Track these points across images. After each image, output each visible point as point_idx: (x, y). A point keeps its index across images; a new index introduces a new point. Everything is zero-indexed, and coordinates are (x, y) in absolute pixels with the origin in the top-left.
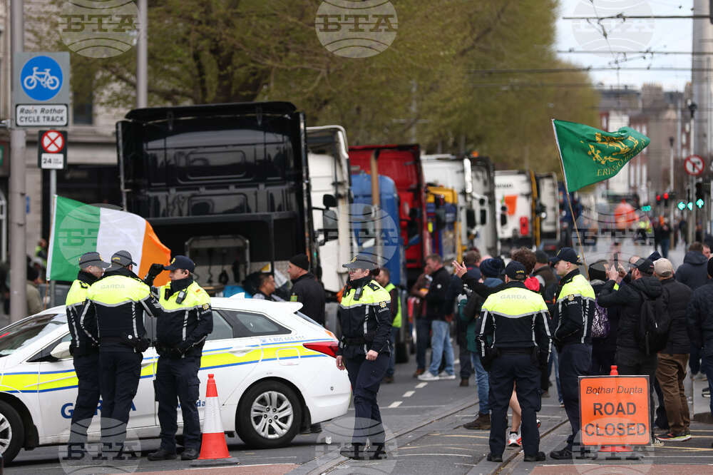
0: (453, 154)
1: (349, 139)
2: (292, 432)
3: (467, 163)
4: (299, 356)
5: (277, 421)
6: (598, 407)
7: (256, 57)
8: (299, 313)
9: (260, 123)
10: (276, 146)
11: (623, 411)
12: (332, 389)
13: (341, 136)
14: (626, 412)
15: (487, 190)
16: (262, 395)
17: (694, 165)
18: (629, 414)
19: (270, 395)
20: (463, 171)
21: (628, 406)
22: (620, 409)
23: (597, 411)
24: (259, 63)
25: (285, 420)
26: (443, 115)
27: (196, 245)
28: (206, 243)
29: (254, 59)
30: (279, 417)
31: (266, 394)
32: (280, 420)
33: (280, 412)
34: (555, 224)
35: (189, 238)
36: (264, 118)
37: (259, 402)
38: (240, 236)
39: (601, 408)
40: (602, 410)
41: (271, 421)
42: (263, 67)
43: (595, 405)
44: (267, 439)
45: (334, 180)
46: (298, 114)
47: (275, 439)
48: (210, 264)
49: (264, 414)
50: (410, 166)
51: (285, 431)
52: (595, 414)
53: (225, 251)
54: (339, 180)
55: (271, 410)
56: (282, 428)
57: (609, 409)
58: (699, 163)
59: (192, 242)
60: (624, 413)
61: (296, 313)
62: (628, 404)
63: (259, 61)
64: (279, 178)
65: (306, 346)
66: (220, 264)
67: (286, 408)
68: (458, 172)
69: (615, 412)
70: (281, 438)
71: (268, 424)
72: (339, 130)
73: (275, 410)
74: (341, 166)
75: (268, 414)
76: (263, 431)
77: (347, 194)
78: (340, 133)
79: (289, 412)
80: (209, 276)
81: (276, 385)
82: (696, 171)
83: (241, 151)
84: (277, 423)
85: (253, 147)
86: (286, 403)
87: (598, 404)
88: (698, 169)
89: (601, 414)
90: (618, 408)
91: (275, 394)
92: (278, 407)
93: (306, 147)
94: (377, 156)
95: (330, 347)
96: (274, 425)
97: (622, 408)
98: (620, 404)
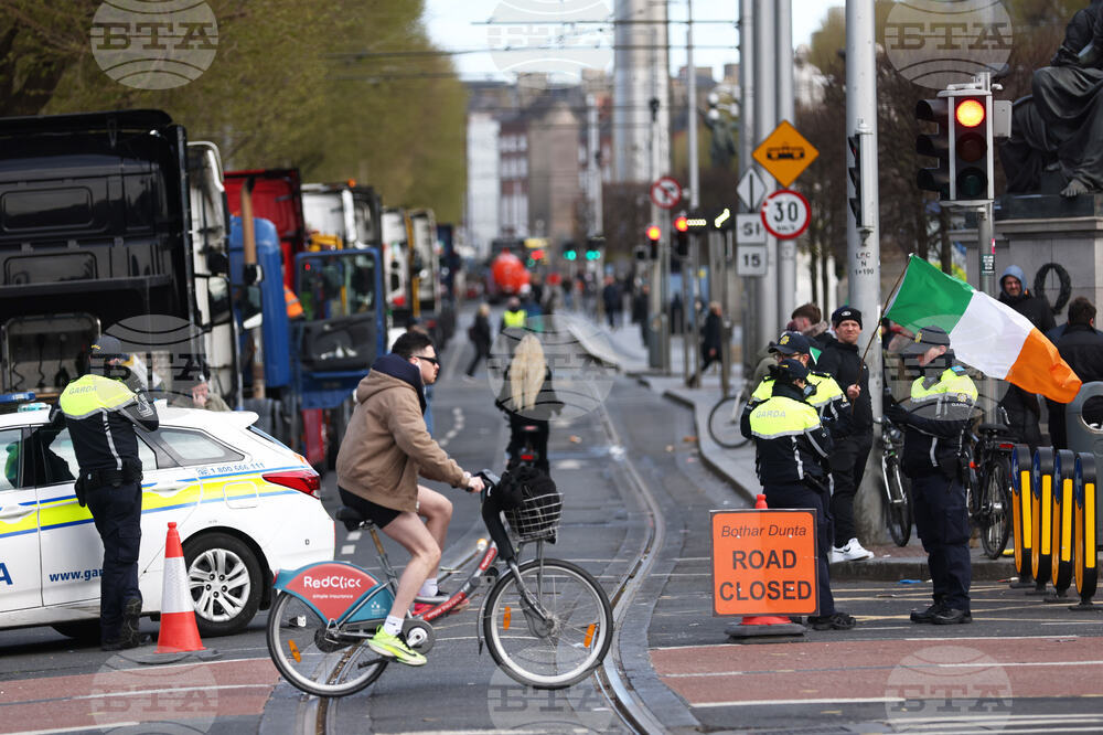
0: (325, 184)
1: (223, 163)
2: (249, 609)
3: (347, 197)
4: (257, 493)
5: (227, 594)
6: (739, 556)
7: (53, 38)
8: (253, 428)
9: (113, 143)
10: (140, 177)
11: (777, 562)
12: (307, 542)
13: (212, 157)
14: (782, 564)
15: (370, 237)
16: (203, 555)
17: (666, 192)
18: (785, 566)
19: (215, 555)
20: (341, 209)
21: (784, 556)
22: (773, 559)
23: (738, 563)
24: (57, 47)
25: (238, 592)
26: (294, 123)
27: (17, 330)
28: (33, 327)
29: (51, 42)
30: (229, 589)
31: (209, 554)
32: (230, 592)
33: (229, 580)
34: (431, 288)
35: (6, 321)
36: (120, 136)
37: (198, 566)
38: (86, 314)
39: (744, 558)
40: (746, 562)
41: (216, 594)
42: (65, 54)
43: (735, 553)
44: (211, 622)
45: (202, 225)
46: (174, 128)
47: (225, 622)
48: (41, 358)
49: (205, 584)
50: (285, 202)
51: (238, 610)
52: (735, 568)
53: (63, 338)
54: (210, 224)
55: (217, 578)
56: (233, 605)
57: (757, 559)
58: (672, 189)
59: (13, 323)
60: (779, 567)
61: (249, 428)
62: (785, 552)
63: (58, 44)
64: (147, 227)
65: (267, 478)
66: (57, 359)
67: (239, 574)
68: (333, 211)
69: (765, 565)
70: (232, 620)
71: (213, 599)
72: (208, 148)
73: (222, 578)
74: (211, 204)
75: (211, 584)
76: (206, 609)
77: (223, 245)
78: (210, 153)
79: (244, 579)
80: (40, 377)
81: (222, 538)
82: (669, 202)
83: (87, 188)
84: (226, 598)
85: (105, 179)
86: (240, 566)
87: (739, 552)
88: (671, 197)
89: (745, 567)
90: (770, 558)
91: (222, 553)
92: (227, 573)
93: (188, 179)
94: (251, 188)
95: (303, 480)
96: (221, 600)
97: (776, 557)
98: (773, 553)
